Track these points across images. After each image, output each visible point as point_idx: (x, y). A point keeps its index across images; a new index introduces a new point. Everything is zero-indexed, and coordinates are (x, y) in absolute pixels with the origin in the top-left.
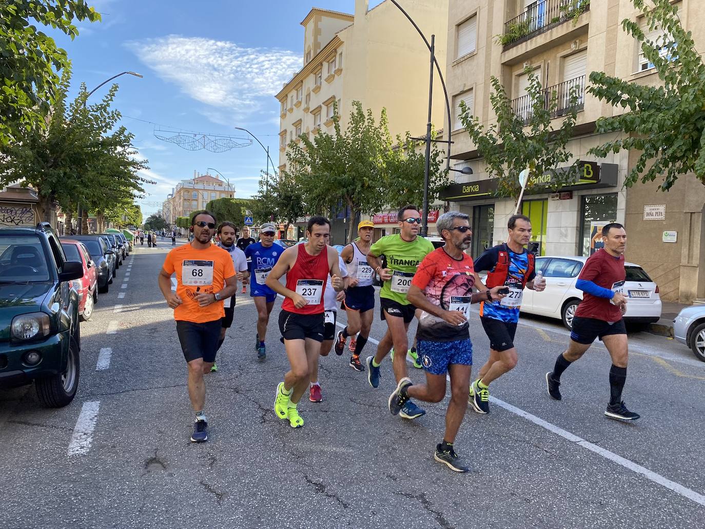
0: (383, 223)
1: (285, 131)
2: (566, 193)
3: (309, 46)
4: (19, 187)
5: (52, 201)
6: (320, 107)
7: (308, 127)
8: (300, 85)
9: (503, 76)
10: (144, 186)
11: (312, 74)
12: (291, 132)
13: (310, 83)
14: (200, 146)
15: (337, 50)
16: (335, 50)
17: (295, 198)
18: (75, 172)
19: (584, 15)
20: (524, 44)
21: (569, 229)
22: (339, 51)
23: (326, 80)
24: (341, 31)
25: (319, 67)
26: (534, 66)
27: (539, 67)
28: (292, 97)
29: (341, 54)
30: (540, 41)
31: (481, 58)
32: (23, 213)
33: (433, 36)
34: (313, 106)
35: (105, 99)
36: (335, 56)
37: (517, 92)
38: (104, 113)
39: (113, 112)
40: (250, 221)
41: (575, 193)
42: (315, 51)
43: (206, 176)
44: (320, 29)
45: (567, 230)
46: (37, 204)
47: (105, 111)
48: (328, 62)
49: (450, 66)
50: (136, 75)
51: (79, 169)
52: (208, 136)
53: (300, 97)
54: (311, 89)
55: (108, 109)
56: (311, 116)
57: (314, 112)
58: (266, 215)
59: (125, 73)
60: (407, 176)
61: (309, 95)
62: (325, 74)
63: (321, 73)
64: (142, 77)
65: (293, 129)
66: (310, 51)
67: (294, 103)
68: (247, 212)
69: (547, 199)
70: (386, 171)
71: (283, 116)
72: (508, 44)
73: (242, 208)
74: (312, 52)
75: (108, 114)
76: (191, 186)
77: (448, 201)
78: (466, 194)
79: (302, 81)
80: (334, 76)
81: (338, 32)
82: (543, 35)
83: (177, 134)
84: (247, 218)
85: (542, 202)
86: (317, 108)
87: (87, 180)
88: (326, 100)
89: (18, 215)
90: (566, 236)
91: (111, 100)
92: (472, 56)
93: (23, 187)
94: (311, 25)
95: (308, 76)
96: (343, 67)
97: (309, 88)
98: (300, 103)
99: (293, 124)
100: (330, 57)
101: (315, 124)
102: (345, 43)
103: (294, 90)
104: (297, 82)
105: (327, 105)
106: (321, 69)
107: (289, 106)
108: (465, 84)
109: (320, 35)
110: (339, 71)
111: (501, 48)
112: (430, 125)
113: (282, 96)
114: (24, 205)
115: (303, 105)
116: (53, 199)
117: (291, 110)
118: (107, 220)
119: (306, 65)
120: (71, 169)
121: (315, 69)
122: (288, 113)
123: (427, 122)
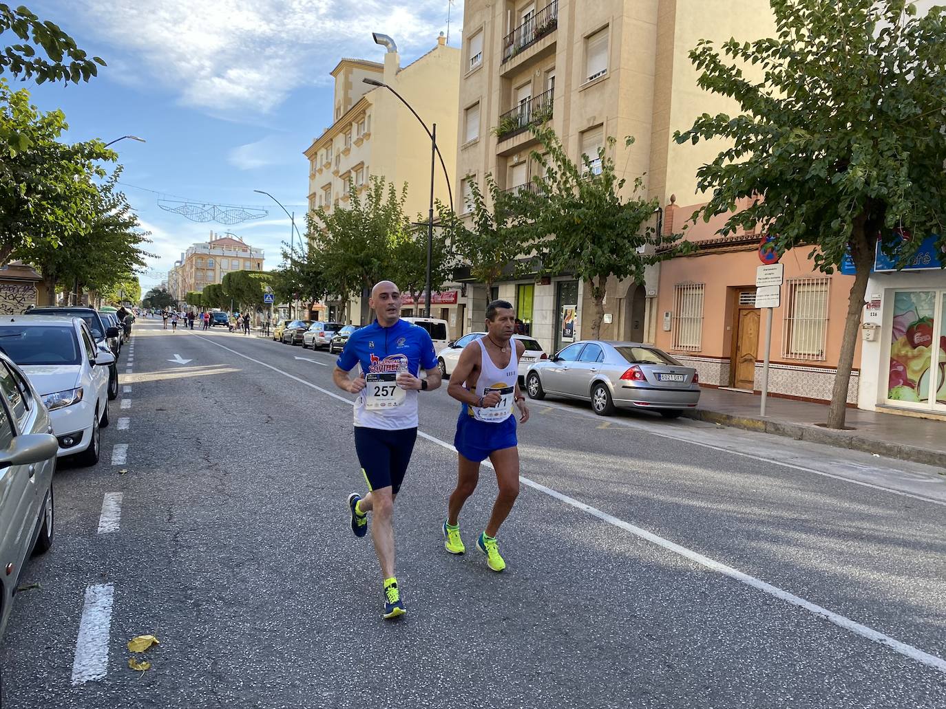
0: (411, 303)
1: (315, 194)
2: (546, 280)
3: (339, 101)
4: (21, 265)
5: (56, 280)
6: (350, 172)
7: (337, 193)
8: (329, 144)
9: (499, 166)
10: (147, 260)
11: (341, 134)
12: (321, 196)
13: (339, 143)
14: (209, 217)
15: (366, 111)
16: (364, 112)
17: (314, 275)
18: (79, 253)
19: (549, 122)
20: (512, 139)
21: (548, 312)
22: (367, 115)
23: (355, 143)
24: (369, 92)
25: (347, 129)
26: (522, 160)
27: (525, 162)
28: (322, 155)
29: (370, 116)
30: (522, 138)
31: (482, 145)
32: (24, 291)
33: (434, 125)
34: (343, 170)
35: (110, 180)
36: (364, 118)
37: (511, 182)
38: (108, 194)
39: (117, 194)
40: (271, 299)
41: (553, 280)
42: (345, 107)
43: (226, 238)
44: (351, 83)
45: (546, 313)
46: (40, 283)
47: (109, 191)
48: (358, 123)
49: (460, 150)
50: (138, 139)
51: (83, 249)
52: (220, 208)
53: (330, 157)
54: (341, 151)
55: (113, 191)
56: (340, 182)
57: (344, 177)
58: (291, 291)
60: (414, 259)
61: (339, 155)
62: (354, 137)
63: (350, 133)
64: (144, 141)
65: (323, 193)
66: (340, 107)
67: (324, 163)
68: (267, 289)
69: (534, 284)
70: (395, 251)
71: (313, 176)
72: (503, 136)
73: (262, 284)
74: (342, 108)
75: (113, 195)
76: (206, 251)
77: (465, 283)
78: (472, 277)
79: (332, 140)
80: (362, 140)
81: (365, 94)
82: (524, 133)
83: (184, 204)
84: (266, 296)
85: (531, 286)
86: (345, 173)
87: (92, 261)
88: (355, 164)
89: (20, 293)
90: (546, 318)
91: (116, 181)
92: (475, 143)
93: (24, 265)
94: (341, 76)
95: (337, 134)
96: (372, 131)
97: (339, 148)
98: (330, 164)
99: (322, 188)
100: (360, 118)
101: (344, 190)
102: (374, 106)
103: (323, 149)
104: (326, 140)
105: (356, 171)
106: (350, 129)
107: (318, 167)
108: (470, 171)
109: (351, 89)
110: (368, 135)
111: (496, 140)
112: (431, 211)
113: (312, 154)
114: (27, 283)
115: (333, 168)
116: (57, 277)
117: (321, 170)
118: (100, 296)
119: (336, 121)
120: (76, 249)
121: (344, 128)
122: (317, 174)
123: (429, 208)
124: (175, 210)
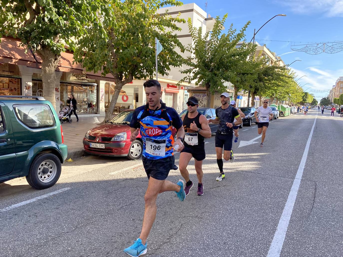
14: (321, 51)
32: (203, 96)
50: (282, 15)
59: (276, 16)
64: (285, 15)
83: (306, 46)
89: (201, 97)
124: (301, 50)
